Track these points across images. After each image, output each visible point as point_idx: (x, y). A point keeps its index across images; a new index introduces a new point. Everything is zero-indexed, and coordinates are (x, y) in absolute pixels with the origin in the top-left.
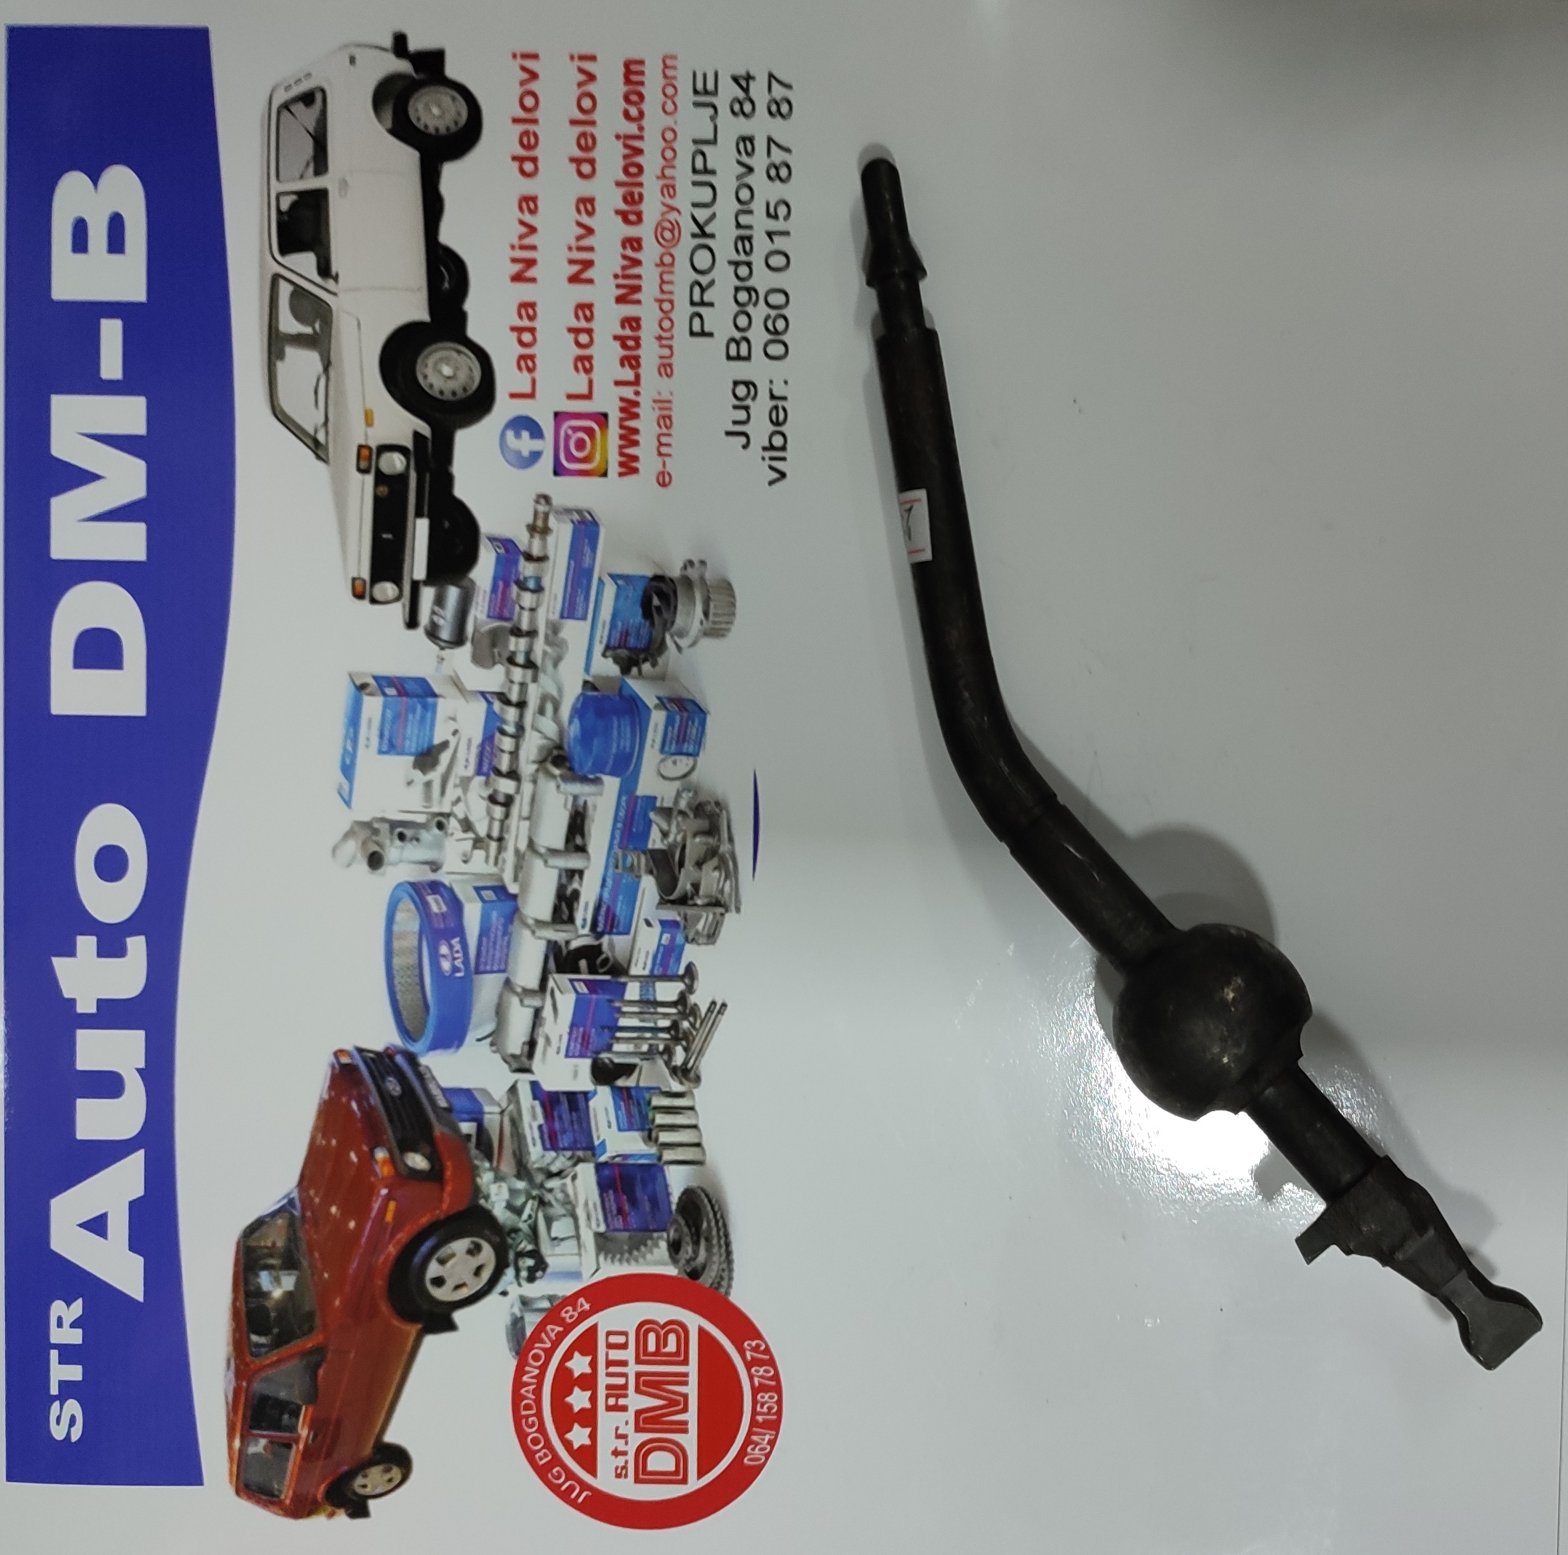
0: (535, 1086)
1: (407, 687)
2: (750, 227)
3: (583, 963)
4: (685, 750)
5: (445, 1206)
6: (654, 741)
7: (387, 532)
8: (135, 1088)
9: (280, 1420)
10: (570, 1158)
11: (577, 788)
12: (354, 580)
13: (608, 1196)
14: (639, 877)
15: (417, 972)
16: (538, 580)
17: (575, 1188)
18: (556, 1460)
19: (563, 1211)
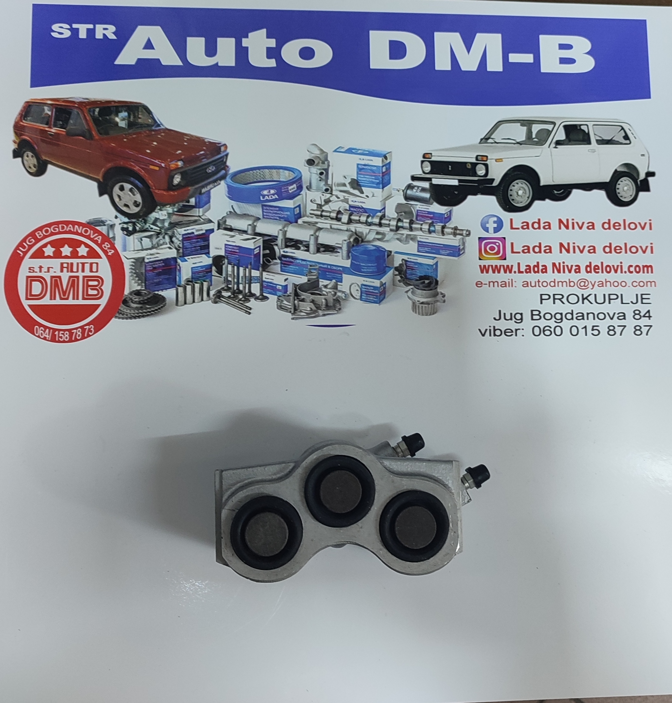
0: (212, 231)
1: (386, 177)
2: (588, 319)
3: (268, 252)
4: (363, 295)
5: (156, 191)
6: (367, 281)
7: (451, 168)
8: (209, 62)
9: (59, 120)
10: (178, 245)
11: (345, 248)
12: (431, 154)
13: (161, 263)
14: (307, 276)
15: (262, 180)
16: (434, 232)
17: (165, 248)
18: (38, 241)
19: (154, 244)
